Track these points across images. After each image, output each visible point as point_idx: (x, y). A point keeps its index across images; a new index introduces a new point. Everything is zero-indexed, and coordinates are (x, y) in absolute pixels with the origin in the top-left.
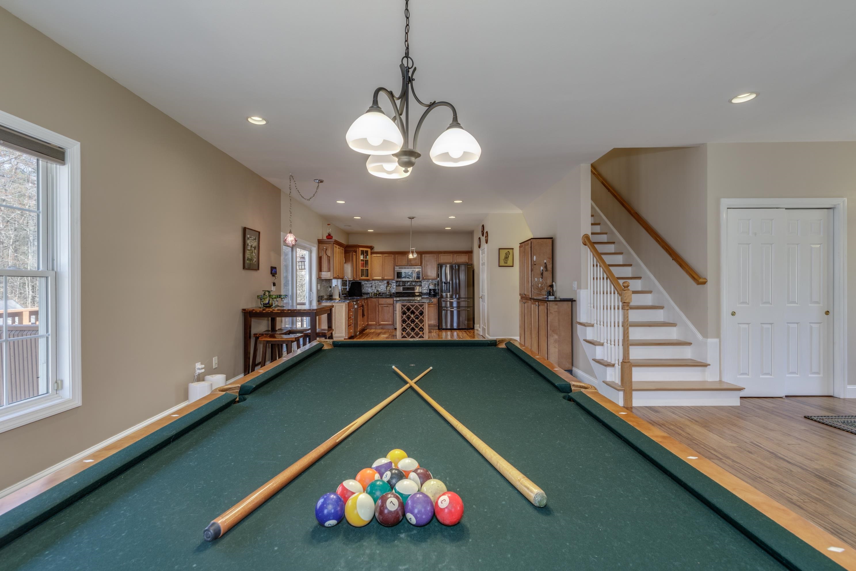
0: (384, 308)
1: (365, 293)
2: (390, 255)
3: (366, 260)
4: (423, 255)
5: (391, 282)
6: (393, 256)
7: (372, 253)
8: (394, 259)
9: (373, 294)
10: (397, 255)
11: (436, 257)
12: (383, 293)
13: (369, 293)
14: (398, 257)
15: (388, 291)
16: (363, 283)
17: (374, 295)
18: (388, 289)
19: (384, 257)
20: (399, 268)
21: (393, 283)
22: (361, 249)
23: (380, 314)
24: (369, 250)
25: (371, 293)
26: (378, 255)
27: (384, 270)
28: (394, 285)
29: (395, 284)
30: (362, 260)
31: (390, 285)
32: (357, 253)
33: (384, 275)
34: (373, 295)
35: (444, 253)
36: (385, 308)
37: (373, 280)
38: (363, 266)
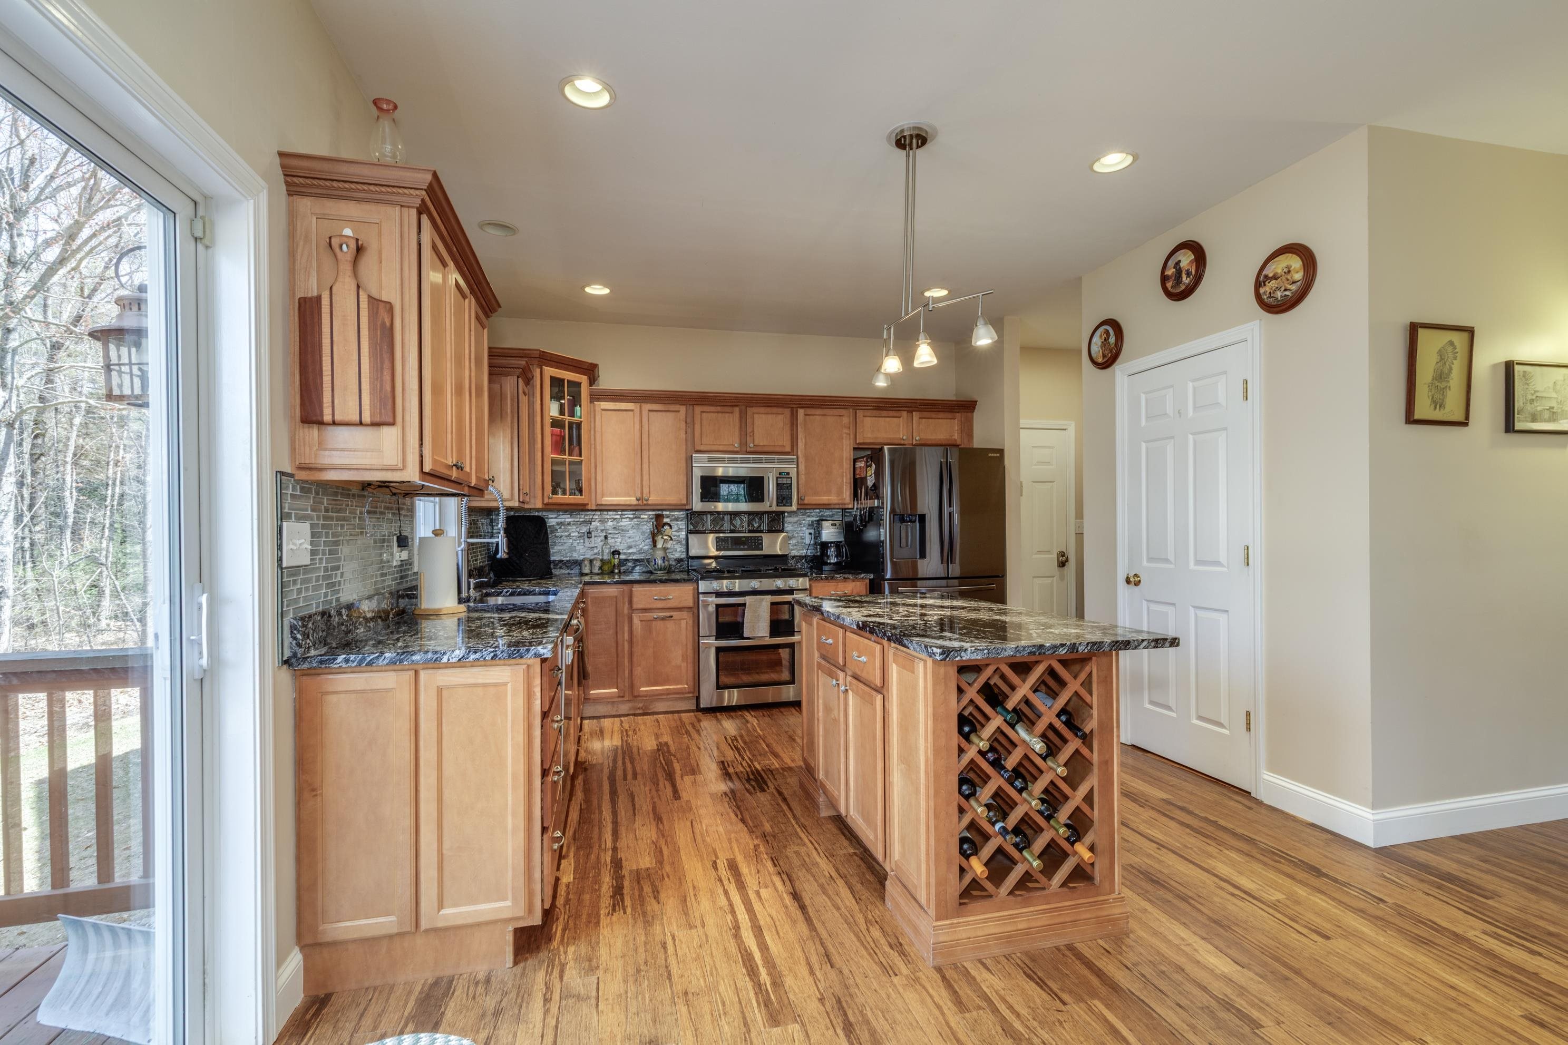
0: (654, 623)
1: (561, 561)
2: (672, 407)
3: (571, 424)
4: (801, 412)
5: (668, 517)
6: (683, 409)
7: (596, 397)
8: (690, 423)
9: (597, 564)
10: (698, 409)
11: (846, 420)
12: (636, 560)
13: (578, 563)
14: (704, 415)
15: (659, 554)
16: (552, 520)
17: (601, 568)
18: (659, 545)
19: (645, 413)
20: (711, 460)
21: (677, 519)
22: (550, 371)
23: (637, 650)
24: (583, 379)
25: (587, 563)
26: (623, 406)
27: (645, 466)
28: (680, 530)
29: (682, 524)
30: (556, 423)
31: (666, 527)
32: (533, 387)
33: (646, 491)
34: (596, 570)
35: (878, 408)
36: (660, 623)
37: (602, 509)
38: (558, 446)
